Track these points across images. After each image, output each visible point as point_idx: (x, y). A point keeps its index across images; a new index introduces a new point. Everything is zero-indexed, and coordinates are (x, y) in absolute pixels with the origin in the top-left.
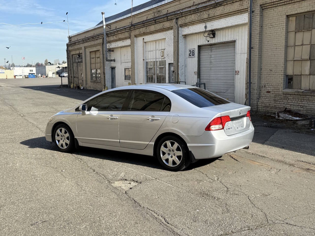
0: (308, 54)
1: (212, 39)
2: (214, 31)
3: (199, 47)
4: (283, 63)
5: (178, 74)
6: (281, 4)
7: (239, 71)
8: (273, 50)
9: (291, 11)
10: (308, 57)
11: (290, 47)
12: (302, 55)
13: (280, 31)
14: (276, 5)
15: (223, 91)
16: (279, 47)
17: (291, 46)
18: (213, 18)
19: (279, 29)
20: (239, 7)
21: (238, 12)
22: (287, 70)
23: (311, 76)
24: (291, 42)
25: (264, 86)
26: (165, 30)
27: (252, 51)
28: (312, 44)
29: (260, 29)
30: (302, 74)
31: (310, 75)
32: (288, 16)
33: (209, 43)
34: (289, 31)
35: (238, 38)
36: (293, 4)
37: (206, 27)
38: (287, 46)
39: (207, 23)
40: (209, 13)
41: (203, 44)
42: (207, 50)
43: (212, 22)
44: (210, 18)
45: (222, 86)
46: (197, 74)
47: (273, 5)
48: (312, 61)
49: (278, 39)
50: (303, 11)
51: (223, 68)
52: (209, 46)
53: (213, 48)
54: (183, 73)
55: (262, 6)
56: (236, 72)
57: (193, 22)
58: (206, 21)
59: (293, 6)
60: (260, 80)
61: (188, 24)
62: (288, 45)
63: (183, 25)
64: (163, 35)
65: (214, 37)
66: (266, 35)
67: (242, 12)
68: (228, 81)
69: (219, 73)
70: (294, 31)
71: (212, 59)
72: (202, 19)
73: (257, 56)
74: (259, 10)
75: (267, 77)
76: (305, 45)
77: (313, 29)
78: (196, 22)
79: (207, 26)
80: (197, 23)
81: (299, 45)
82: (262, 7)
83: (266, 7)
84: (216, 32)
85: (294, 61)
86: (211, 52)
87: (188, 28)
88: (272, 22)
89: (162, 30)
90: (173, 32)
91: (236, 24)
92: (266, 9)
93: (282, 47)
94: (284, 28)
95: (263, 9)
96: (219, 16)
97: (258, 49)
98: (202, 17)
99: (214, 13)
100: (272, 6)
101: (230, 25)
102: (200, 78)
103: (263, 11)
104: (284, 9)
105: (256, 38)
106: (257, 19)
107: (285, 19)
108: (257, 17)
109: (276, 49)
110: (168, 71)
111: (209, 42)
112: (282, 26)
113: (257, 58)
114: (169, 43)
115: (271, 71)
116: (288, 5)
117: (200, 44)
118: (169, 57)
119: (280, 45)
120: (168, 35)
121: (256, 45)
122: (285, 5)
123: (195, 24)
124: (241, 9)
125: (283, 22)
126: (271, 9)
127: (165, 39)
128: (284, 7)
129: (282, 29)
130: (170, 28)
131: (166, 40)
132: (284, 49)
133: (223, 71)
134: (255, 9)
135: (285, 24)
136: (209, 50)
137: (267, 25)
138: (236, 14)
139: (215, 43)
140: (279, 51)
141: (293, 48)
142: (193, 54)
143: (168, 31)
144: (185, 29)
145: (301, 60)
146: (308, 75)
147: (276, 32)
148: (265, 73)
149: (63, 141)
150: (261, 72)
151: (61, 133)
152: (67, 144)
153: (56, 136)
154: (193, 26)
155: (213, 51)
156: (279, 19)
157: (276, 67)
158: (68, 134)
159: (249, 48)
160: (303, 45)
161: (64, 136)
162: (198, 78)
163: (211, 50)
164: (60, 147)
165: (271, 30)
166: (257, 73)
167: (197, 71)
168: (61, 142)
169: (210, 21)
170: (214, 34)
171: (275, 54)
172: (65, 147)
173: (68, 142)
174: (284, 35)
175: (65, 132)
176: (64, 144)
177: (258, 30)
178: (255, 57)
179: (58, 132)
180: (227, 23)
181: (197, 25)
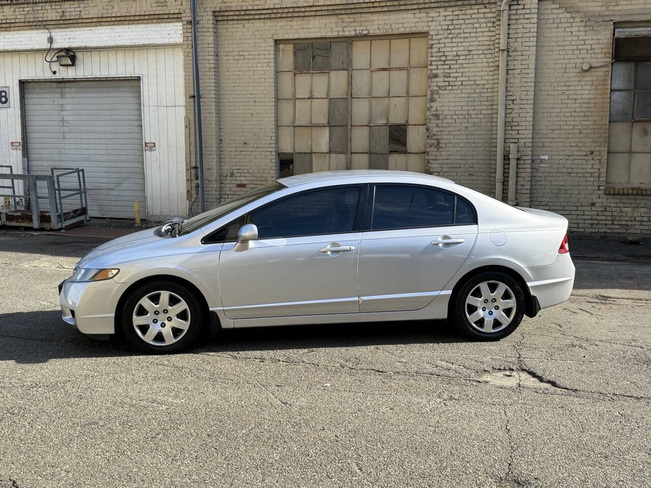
0: (325, 116)
1: (65, 68)
2: (73, 52)
3: (23, 84)
4: (274, 130)
6: (262, 17)
7: (154, 144)
8: (246, 104)
9: (285, 32)
10: (324, 121)
11: (285, 101)
12: (311, 117)
13: (261, 69)
14: (251, 17)
15: (105, 186)
17: (285, 98)
18: (75, 21)
19: (259, 65)
20: (155, 9)
21: (152, 17)
22: (280, 144)
23: (333, 155)
24: (287, 92)
25: (229, 175)
27: (201, 104)
28: (331, 97)
30: (313, 151)
31: (330, 152)
32: (277, 42)
33: (57, 76)
34: (279, 71)
35: (145, 73)
36: (289, 19)
37: (51, 40)
38: (277, 99)
39: (54, 30)
40: (64, 10)
41: (36, 78)
42: (49, 93)
43: (69, 30)
44: (67, 22)
45: (104, 175)
46: (21, 147)
47: (245, 15)
48: (332, 128)
49: (258, 84)
50: (312, 35)
51: (103, 136)
52: (55, 84)
53: (67, 90)
55: (217, 14)
56: (147, 145)
57: (6, 23)
58: (51, 27)
59: (289, 23)
60: (220, 162)
62: (279, 97)
65: (73, 64)
66: (227, 73)
67: (164, 18)
68: (126, 165)
69: (92, 147)
70: (292, 72)
71: (64, 113)
72: (41, 19)
73: (214, 115)
74: (211, 22)
75: (236, 157)
76: (318, 98)
77: (331, 70)
78: (17, 25)
79: (54, 37)
80: (20, 28)
81: (304, 98)
82: (215, 16)
83: (225, 18)
84: (79, 55)
85: (295, 126)
86: (62, 97)
88: (243, 49)
91: (147, 42)
92: (226, 22)
93: (268, 100)
94: (272, 62)
95: (217, 21)
96: (94, 20)
97: (214, 100)
98: (41, 15)
99: (80, 11)
100: (241, 17)
101: (128, 43)
102: (27, 158)
103: (216, 24)
104: (270, 26)
105: (207, 77)
106: (207, 39)
107: (271, 46)
108: (205, 34)
109: (255, 102)
111: (57, 74)
112: (266, 59)
113: (214, 119)
115: (245, 146)
116: (277, 20)
117: (24, 77)
119: (263, 96)
121: (208, 92)
122: (270, 18)
123: (12, 29)
124: (163, 12)
125: (268, 53)
126: (236, 22)
128: (269, 23)
129: (265, 65)
132: (273, 104)
133: (103, 141)
134: (201, 18)
135: (272, 56)
136: (56, 93)
137: (229, 54)
138: (144, 22)
139: (75, 79)
140: (262, 108)
141: (290, 102)
142: (3, 99)
145: (310, 125)
146: (327, 153)
147: (251, 69)
148: (230, 149)
149: (163, 325)
150: (220, 147)
151: (156, 304)
152: (181, 331)
153: (134, 317)
154: (7, 33)
155: (68, 95)
156: (257, 44)
157: (256, 138)
158: (183, 305)
159: (196, 97)
160: (314, 98)
161: (166, 311)
162: (24, 156)
163: (62, 95)
164: (152, 343)
165: (239, 65)
166: (214, 149)
167: (19, 139)
168: (154, 329)
169: (63, 28)
170: (73, 59)
171: (253, 112)
172: (170, 340)
173: (185, 325)
174: (273, 76)
175: (173, 301)
176: (167, 331)
177: (212, 61)
178: (208, 115)
179: (145, 302)
180: (118, 38)
181: (19, 32)
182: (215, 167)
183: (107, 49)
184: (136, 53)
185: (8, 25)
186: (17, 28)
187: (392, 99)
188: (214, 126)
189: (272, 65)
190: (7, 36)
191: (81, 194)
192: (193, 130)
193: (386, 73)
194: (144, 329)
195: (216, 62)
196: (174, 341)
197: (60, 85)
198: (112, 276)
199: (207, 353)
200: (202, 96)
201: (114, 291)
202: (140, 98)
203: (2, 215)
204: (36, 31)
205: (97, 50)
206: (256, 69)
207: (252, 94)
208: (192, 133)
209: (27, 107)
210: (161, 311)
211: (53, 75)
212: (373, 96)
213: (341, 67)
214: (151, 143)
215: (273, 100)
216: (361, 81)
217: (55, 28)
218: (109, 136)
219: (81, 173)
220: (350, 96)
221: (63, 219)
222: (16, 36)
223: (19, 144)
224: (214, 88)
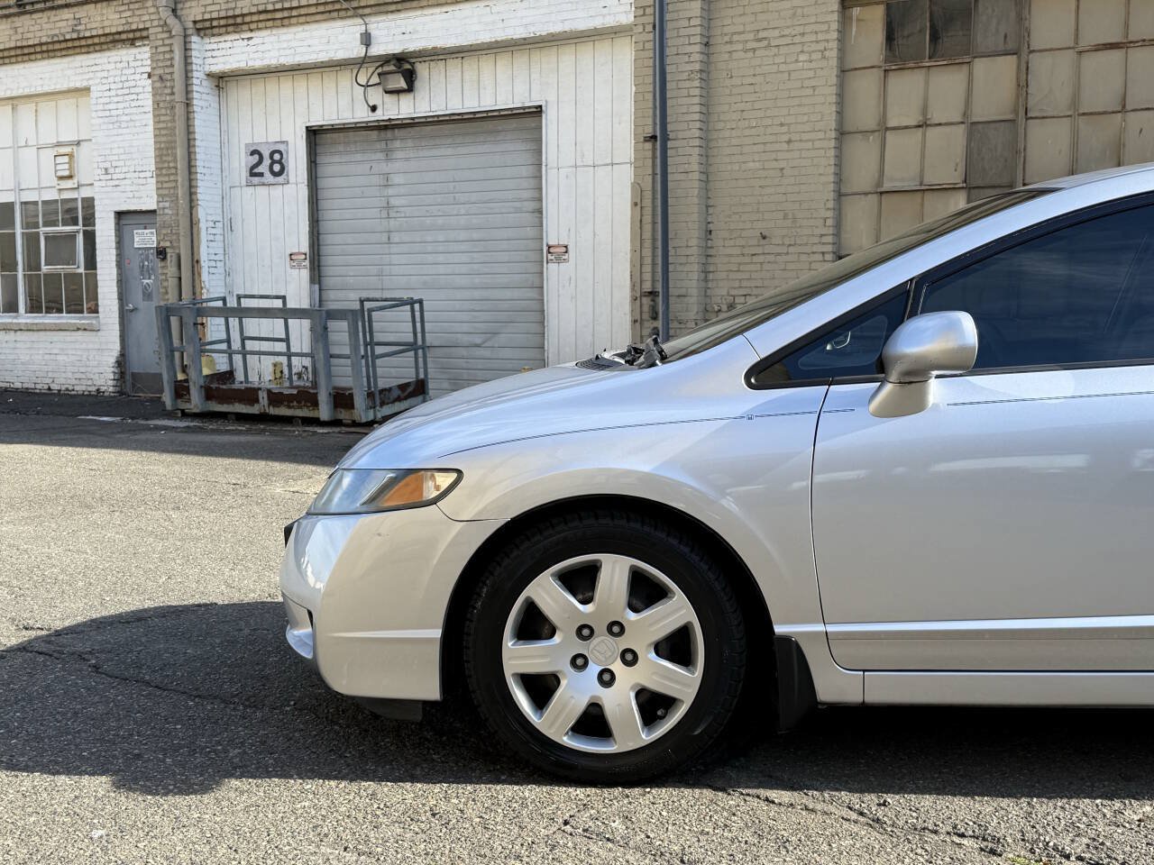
0: (957, 165)
1: (394, 97)
2: (410, 63)
3: (313, 134)
4: (831, 204)
5: (195, 262)
7: (566, 247)
8: (769, 147)
10: (956, 177)
11: (859, 136)
12: (922, 171)
13: (806, 65)
15: (466, 339)
16: (805, 137)
17: (861, 129)
19: (802, 57)
22: (843, 236)
24: (864, 113)
25: (724, 308)
26: (88, 46)
27: (670, 153)
28: (975, 119)
29: (702, 56)
32: (846, 3)
33: (379, 115)
34: (847, 68)
35: (552, 98)
37: (367, 39)
38: (842, 133)
39: (375, 19)
41: (338, 122)
42: (364, 151)
43: (402, 15)
45: (464, 317)
46: (307, 263)
48: (972, 191)
49: (796, 101)
51: (463, 235)
52: (376, 132)
53: (397, 144)
54: (217, 258)
56: (551, 250)
57: (283, 9)
58: (367, 11)
60: (707, 280)
61: (248, 19)
62: (848, 128)
63: (215, 23)
64: (69, 72)
65: (410, 89)
66: (728, 82)
68: (508, 294)
69: (441, 258)
70: (880, 67)
71: (391, 191)
73: (696, 176)
75: (742, 268)
76: (940, 124)
77: (975, 57)
78: (303, 12)
79: (374, 33)
80: (308, 19)
81: (906, 127)
84: (422, 70)
85: (881, 193)
86: (388, 159)
87: (249, 39)
88: (765, 25)
89: (63, 45)
90: (148, 55)
91: (557, 28)
93: (821, 135)
94: (831, 49)
97: (697, 142)
101: (519, 33)
102: (320, 284)
105: (685, 92)
106: (687, 7)
107: (832, 12)
109: (789, 142)
110: (114, 252)
111: (379, 112)
112: (817, 42)
113: (696, 184)
114: (114, 113)
115: (763, 242)
117: (316, 121)
118: (117, 183)
119: (807, 128)
120: (105, 74)
121: (684, 126)
123: (294, 21)
125: (825, 27)
127: (87, 90)
129: (816, 56)
130: (124, 36)
131: (94, 94)
132: (833, 143)
133: (463, 247)
135: (835, 35)
136: (375, 151)
137: (736, 38)
139: (413, 119)
140: (805, 154)
141: (871, 138)
142: (277, 168)
143: (107, 54)
144: (229, 44)
145: (918, 188)
147: (783, 68)
148: (729, 251)
149: (607, 678)
150: (707, 247)
151: (584, 602)
152: (669, 702)
153: (509, 643)
154: (284, 30)
155: (399, 154)
156: (799, 11)
157: (788, 223)
158: (677, 611)
159: (657, 140)
160: (930, 125)
161: (616, 628)
162: (312, 281)
163: (388, 152)
164: (567, 741)
165: (758, 62)
166: (695, 251)
167: (305, 248)
168: (575, 693)
169: (392, 12)
170: (410, 77)
171: (782, 164)
172: (631, 734)
173: (684, 683)
174: (834, 80)
175: (644, 593)
176: (619, 702)
177: (697, 57)
178: (682, 177)
179: (546, 591)
180: (501, 25)
181: (307, 27)
182: (694, 292)
183: (478, 53)
184: (536, 56)
185: (286, 14)
186: (302, 19)
187: (1133, 118)
188: (696, 200)
189: (833, 54)
190: (283, 37)
191: (416, 351)
192: (648, 211)
193: (1116, 55)
194: (541, 687)
195: (705, 60)
196: (646, 737)
197: (383, 134)
198: (435, 494)
199: (763, 793)
200: (671, 136)
201: (442, 547)
202: (539, 152)
203: (260, 392)
204: (339, 23)
205: (457, 55)
206: (792, 67)
207: (782, 125)
208: (648, 218)
209: (322, 183)
210: (600, 628)
211: (370, 113)
212: (1081, 111)
213: (1001, 47)
214: (559, 246)
215: (833, 134)
216: (1052, 77)
217: (376, 14)
218: (475, 235)
219: (417, 306)
220: (1022, 112)
221: (378, 402)
222: (302, 35)
223: (304, 257)
224: (697, 117)
